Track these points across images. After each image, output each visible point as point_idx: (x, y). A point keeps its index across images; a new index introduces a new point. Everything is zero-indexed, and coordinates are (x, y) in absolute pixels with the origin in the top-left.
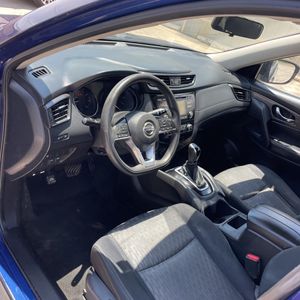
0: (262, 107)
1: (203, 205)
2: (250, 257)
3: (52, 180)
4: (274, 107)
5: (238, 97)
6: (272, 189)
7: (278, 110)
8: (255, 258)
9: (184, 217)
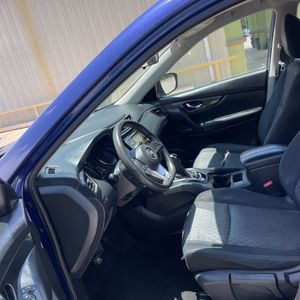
0: (177, 111)
1: (210, 185)
2: (266, 185)
3: (99, 260)
4: (185, 104)
5: (159, 114)
6: (228, 153)
7: (188, 105)
8: (270, 183)
9: (209, 200)
